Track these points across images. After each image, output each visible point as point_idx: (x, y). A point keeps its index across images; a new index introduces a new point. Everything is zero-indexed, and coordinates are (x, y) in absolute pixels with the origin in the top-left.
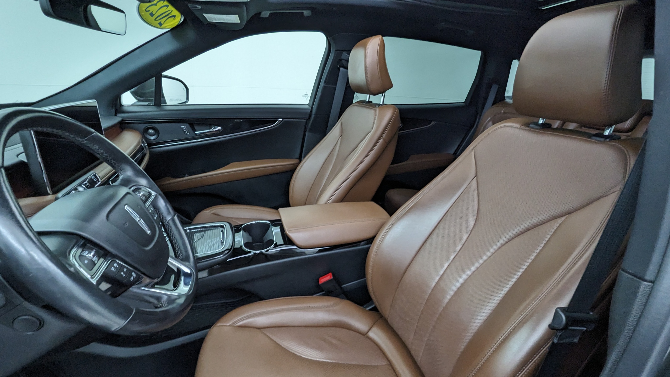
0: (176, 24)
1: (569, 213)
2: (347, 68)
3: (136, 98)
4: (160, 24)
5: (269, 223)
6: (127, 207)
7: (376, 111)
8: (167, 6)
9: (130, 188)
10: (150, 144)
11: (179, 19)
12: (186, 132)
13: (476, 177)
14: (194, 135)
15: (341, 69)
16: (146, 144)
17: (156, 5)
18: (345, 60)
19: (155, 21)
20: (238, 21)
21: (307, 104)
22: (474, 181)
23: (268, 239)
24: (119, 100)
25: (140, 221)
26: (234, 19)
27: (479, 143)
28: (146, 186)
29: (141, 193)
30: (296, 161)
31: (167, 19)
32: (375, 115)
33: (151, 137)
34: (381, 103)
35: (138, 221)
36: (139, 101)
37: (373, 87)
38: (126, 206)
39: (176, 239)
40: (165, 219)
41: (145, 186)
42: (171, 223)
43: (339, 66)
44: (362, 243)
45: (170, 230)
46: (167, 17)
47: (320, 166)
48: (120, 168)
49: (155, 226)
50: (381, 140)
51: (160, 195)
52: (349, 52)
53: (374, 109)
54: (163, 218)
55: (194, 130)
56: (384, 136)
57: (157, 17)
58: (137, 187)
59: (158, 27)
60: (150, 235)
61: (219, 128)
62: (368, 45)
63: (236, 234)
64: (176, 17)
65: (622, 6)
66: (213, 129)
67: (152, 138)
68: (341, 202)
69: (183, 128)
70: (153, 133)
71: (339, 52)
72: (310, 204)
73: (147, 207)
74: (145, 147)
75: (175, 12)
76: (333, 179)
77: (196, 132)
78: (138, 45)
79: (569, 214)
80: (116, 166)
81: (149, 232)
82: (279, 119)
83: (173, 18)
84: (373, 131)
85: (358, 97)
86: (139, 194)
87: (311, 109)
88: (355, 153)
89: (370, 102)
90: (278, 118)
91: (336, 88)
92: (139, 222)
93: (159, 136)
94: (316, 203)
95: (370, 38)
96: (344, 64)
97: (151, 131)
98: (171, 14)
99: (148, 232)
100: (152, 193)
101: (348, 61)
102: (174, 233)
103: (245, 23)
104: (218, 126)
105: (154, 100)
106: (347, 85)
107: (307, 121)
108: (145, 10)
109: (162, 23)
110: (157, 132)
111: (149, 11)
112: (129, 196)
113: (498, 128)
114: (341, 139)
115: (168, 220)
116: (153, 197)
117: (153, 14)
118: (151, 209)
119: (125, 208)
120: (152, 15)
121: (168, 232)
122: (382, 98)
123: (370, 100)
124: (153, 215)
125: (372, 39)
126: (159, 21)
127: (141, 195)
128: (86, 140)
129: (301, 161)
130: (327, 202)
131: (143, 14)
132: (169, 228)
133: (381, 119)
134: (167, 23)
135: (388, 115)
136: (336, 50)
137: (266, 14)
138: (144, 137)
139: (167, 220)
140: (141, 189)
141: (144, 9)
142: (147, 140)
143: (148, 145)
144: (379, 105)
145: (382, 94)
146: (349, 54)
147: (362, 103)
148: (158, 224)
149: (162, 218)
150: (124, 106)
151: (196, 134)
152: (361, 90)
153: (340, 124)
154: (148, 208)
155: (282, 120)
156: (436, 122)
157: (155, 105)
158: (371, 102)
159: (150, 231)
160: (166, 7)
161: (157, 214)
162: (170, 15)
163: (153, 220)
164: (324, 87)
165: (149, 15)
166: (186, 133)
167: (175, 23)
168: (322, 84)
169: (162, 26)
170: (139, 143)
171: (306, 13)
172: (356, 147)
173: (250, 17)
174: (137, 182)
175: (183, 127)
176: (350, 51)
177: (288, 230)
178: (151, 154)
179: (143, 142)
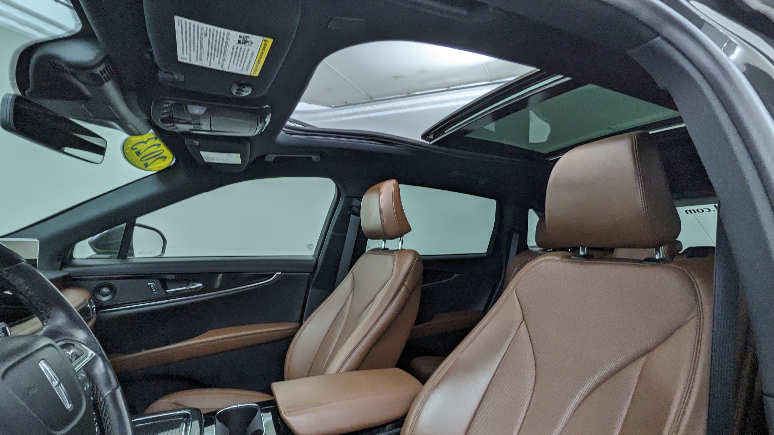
0: (166, 166)
1: (648, 351)
2: (359, 215)
3: (95, 251)
4: (146, 165)
5: (257, 405)
6: (43, 365)
7: (394, 256)
8: (159, 145)
9: (57, 342)
10: (100, 307)
11: (170, 160)
12: (154, 290)
13: (524, 322)
14: (164, 294)
15: (352, 216)
16: (93, 305)
17: (145, 142)
18: (356, 207)
19: (140, 161)
20: (239, 162)
21: (312, 256)
22: (523, 326)
23: (254, 430)
24: (70, 251)
25: (60, 387)
26: (235, 159)
27: (519, 282)
28: (83, 342)
29: (71, 352)
30: (296, 325)
31: (156, 159)
32: (394, 261)
33: (102, 297)
34: (400, 248)
35: (56, 386)
36: (98, 253)
37: (390, 230)
38: (42, 362)
39: (111, 425)
40: (100, 394)
41: (80, 342)
42: (109, 401)
43: (350, 213)
44: (388, 427)
45: (104, 412)
46: (156, 158)
47: (328, 328)
48: (48, 314)
49: (81, 400)
50: (403, 289)
51: (101, 356)
52: (360, 199)
53: (392, 254)
54: (97, 392)
55: (165, 288)
56: (406, 283)
57: (143, 157)
58: (67, 342)
59: (142, 167)
60: (70, 410)
61: (200, 285)
62: (381, 190)
63: (206, 429)
64: (167, 159)
65: (634, 135)
66: (191, 286)
67: (105, 299)
68: (357, 369)
69: (150, 286)
70: (108, 292)
71: (350, 198)
72: (314, 375)
73: (77, 371)
74: (92, 309)
75: (167, 153)
76: (345, 341)
77: (167, 291)
78: (113, 187)
79: (647, 353)
80: (42, 311)
81: (69, 406)
82: (277, 273)
83: (163, 159)
84: (392, 278)
85: (372, 244)
86: (68, 352)
87: (317, 260)
88: (372, 305)
89: (385, 249)
90: (275, 271)
91: (345, 236)
92: (57, 388)
93: (115, 296)
94: (323, 374)
95: (383, 182)
96: (355, 211)
97: (105, 290)
98: (161, 154)
99: (67, 406)
100: (89, 352)
101: (360, 208)
102: (111, 416)
103: (246, 165)
104: (198, 282)
105: (118, 253)
106: (358, 232)
107: (311, 274)
108: (131, 149)
109: (148, 164)
110: (113, 290)
111: (136, 149)
112: (51, 348)
113: (537, 264)
114: (353, 292)
115: (104, 396)
116: (88, 359)
117: (140, 152)
118: (82, 375)
119: (40, 365)
120: (138, 153)
121: (101, 415)
122: (400, 243)
123: (386, 247)
124: (83, 383)
125: (385, 184)
126: (145, 162)
127: (70, 353)
128: (6, 271)
129: (301, 324)
130: (338, 371)
131: (127, 151)
132: (103, 409)
133: (400, 266)
134: (153, 165)
135: (408, 261)
136: (346, 197)
137: (270, 158)
138: (93, 297)
139: (102, 396)
140: (73, 345)
141: (130, 146)
142: (97, 301)
143: (96, 307)
144: (397, 250)
145: (399, 238)
146: (361, 201)
147: (376, 251)
148: (88, 399)
149: (95, 392)
150: (75, 259)
151: (167, 293)
152: (376, 236)
153: (351, 275)
154: (78, 373)
155: (281, 275)
156: (459, 274)
157: (118, 258)
158: (388, 249)
159: (71, 405)
160: (157, 147)
161: (90, 384)
162: (160, 156)
163: (81, 389)
164: (332, 236)
165: (135, 153)
166: (154, 292)
167: (164, 165)
168: (330, 232)
169: (149, 167)
170: (84, 302)
171: (315, 158)
172: (373, 300)
173: (252, 160)
174: (71, 335)
175: (151, 283)
176: (362, 198)
177: (284, 411)
178: (98, 319)
179: (90, 303)
